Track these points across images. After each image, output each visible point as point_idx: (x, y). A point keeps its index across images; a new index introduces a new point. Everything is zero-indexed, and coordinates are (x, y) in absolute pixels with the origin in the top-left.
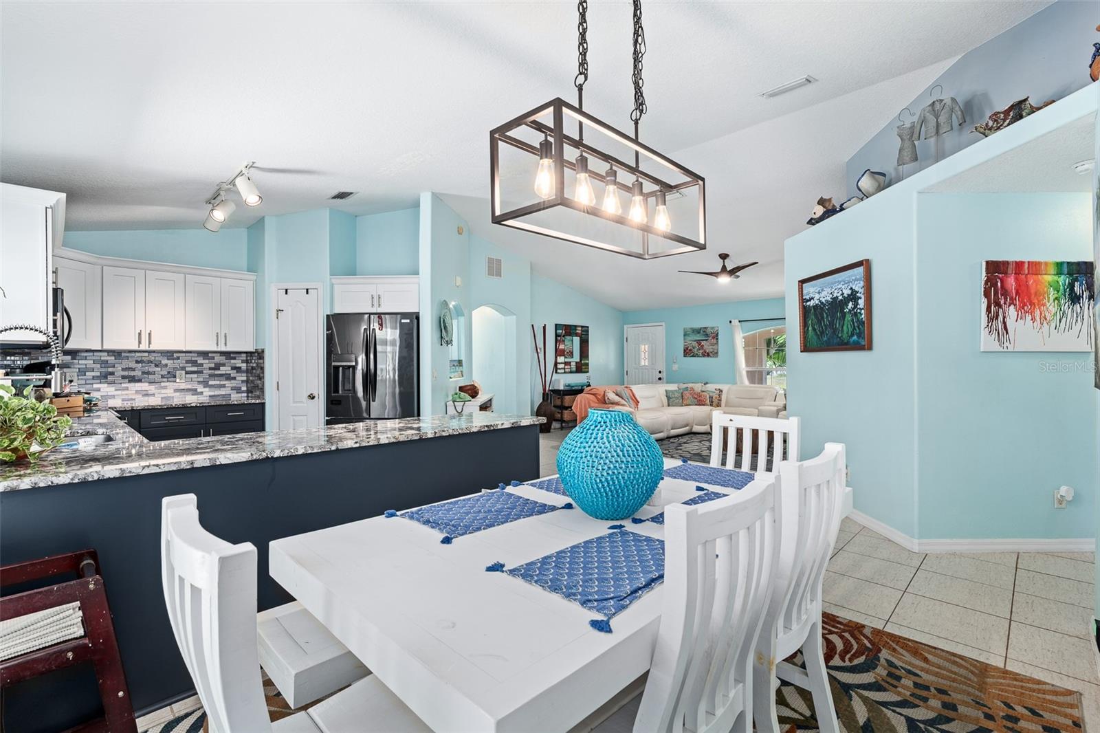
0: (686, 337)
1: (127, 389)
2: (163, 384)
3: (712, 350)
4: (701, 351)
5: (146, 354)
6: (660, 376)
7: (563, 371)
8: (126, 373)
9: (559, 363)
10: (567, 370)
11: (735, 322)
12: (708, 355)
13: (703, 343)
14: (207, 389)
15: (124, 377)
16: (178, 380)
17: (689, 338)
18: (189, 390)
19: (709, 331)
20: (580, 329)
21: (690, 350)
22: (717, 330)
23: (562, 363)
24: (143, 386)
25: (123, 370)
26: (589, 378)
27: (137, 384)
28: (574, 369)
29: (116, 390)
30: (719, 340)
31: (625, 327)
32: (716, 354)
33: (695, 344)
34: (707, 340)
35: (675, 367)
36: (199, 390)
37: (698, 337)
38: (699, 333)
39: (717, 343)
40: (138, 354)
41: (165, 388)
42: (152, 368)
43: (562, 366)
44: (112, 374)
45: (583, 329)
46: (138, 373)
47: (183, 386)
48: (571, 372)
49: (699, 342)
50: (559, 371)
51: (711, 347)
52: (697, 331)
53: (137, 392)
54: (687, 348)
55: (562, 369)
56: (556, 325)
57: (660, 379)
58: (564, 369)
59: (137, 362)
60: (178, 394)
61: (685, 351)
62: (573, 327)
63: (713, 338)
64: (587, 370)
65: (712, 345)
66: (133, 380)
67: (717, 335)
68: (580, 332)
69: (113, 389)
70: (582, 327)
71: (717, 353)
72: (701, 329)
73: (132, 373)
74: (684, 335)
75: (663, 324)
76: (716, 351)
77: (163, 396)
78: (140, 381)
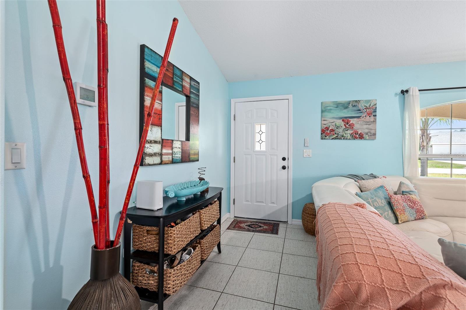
0: (325, 114)
3: (366, 131)
4: (350, 132)
6: (285, 163)
7: (157, 160)
9: (151, 142)
10: (166, 158)
11: (414, 92)
12: (361, 137)
13: (352, 121)
17: (329, 116)
19: (361, 106)
20: (188, 80)
21: (332, 130)
22: (376, 105)
23: (156, 142)
26: (202, 170)
28: (178, 156)
30: (377, 117)
31: (233, 101)
32: (373, 136)
33: (340, 122)
34: (359, 117)
35: (307, 152)
37: (345, 113)
38: (346, 108)
39: (375, 121)
43: (156, 148)
45: (193, 83)
48: (173, 162)
49: (346, 120)
50: (148, 160)
51: (365, 126)
52: (345, 106)
54: (327, 128)
55: (155, 154)
56: (143, 48)
57: (284, 168)
58: (161, 155)
61: (323, 131)
62: (178, 73)
63: (369, 114)
64: (196, 157)
65: (368, 123)
67: (375, 111)
68: (187, 86)
70: (191, 79)
71: (375, 134)
72: (349, 103)
74: (322, 112)
75: (290, 97)
76: (373, 132)
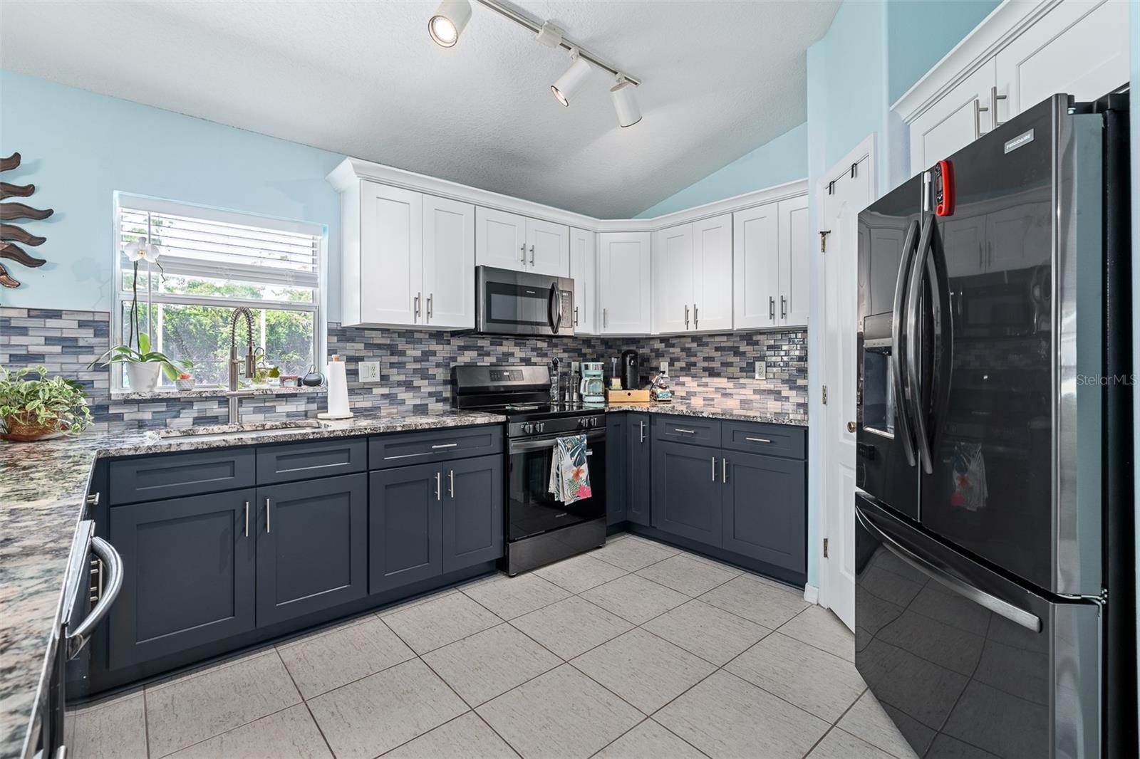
1: (706, 385)
2: (742, 381)
5: (725, 339)
8: (706, 364)
14: (794, 393)
15: (705, 369)
16: (757, 376)
18: (770, 392)
24: (721, 382)
25: (705, 359)
27: (716, 380)
29: (698, 385)
36: (784, 394)
40: (717, 339)
41: (743, 386)
42: (731, 359)
44: (694, 364)
46: (716, 365)
47: (765, 386)
53: (717, 390)
59: (717, 349)
60: (757, 397)
66: (713, 373)
69: (695, 384)
73: (712, 365)
77: (744, 397)
78: (718, 375)
